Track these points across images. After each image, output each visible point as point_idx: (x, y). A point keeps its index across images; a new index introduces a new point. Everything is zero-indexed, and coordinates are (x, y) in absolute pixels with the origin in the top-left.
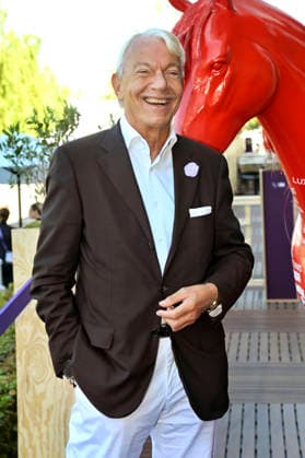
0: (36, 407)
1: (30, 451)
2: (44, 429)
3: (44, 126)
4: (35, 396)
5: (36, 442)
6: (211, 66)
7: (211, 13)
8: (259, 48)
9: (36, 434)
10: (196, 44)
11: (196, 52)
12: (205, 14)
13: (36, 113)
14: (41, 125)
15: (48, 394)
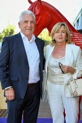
3: (6, 33)
7: (37, 4)
8: (47, 13)
13: (4, 30)
14: (5, 33)
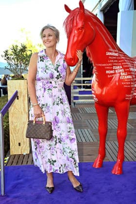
0: (15, 130)
1: (13, 140)
2: (17, 135)
4: (14, 127)
5: (15, 138)
6: (79, 29)
9: (15, 136)
10: (75, 21)
11: (75, 24)
12: (78, 13)
15: (18, 125)
